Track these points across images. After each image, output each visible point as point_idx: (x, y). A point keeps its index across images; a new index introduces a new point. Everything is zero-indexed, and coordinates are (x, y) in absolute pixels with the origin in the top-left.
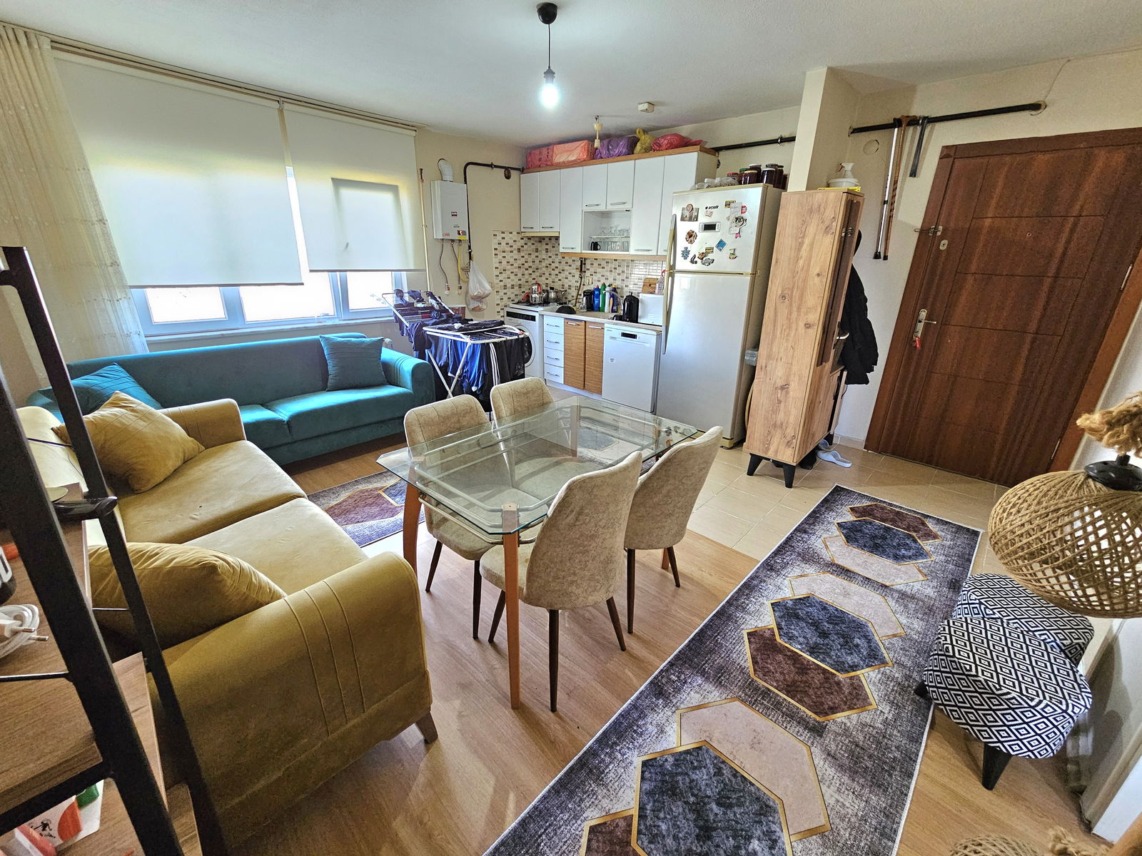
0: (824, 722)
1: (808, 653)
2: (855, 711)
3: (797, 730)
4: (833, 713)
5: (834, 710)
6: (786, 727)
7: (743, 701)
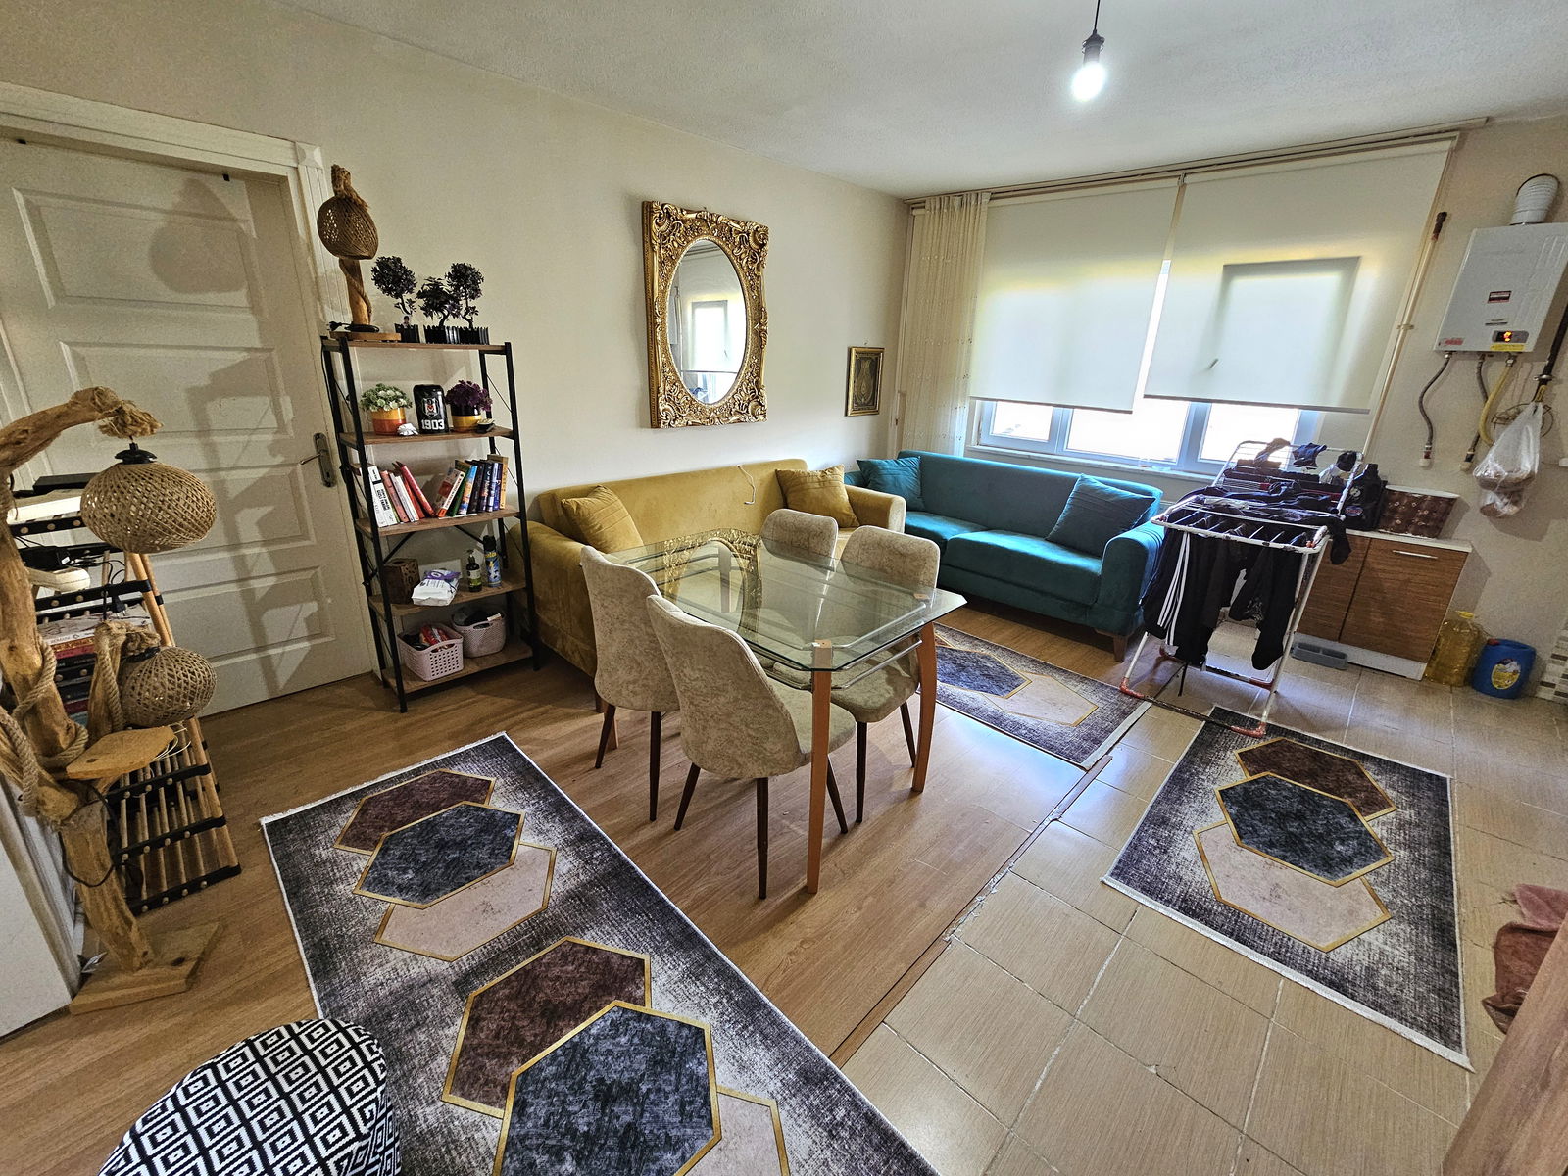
0: (467, 997)
1: (577, 1039)
2: (458, 1051)
3: (476, 958)
4: (470, 1019)
5: (474, 1023)
6: (485, 947)
7: (538, 913)
